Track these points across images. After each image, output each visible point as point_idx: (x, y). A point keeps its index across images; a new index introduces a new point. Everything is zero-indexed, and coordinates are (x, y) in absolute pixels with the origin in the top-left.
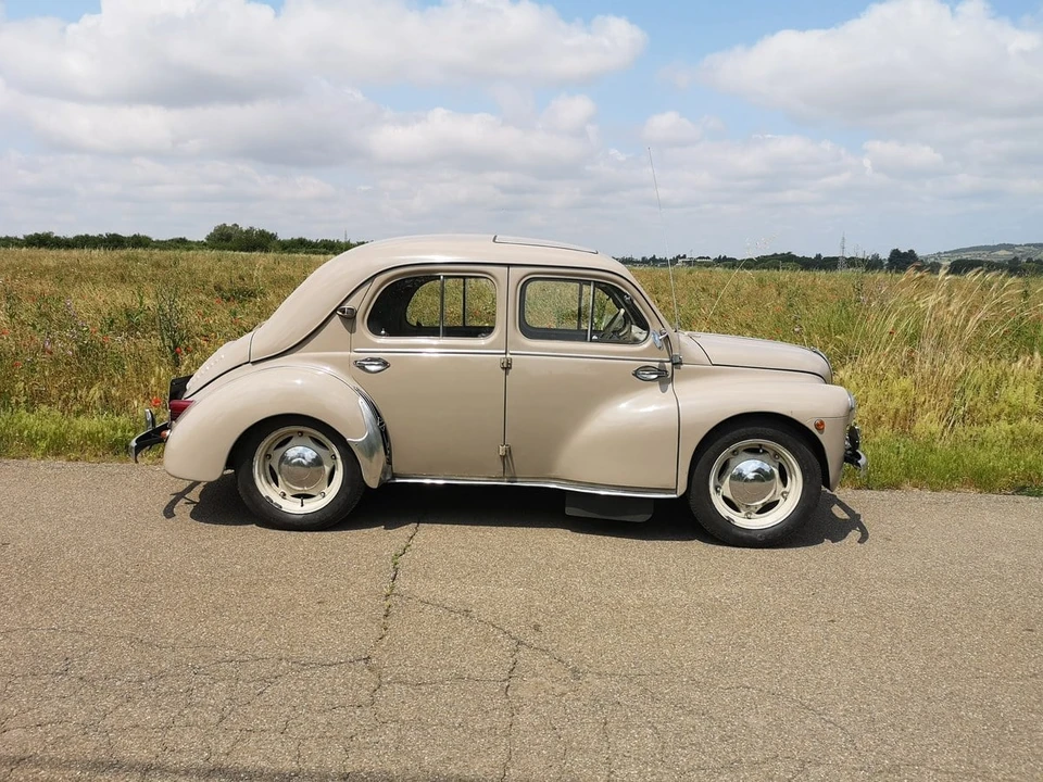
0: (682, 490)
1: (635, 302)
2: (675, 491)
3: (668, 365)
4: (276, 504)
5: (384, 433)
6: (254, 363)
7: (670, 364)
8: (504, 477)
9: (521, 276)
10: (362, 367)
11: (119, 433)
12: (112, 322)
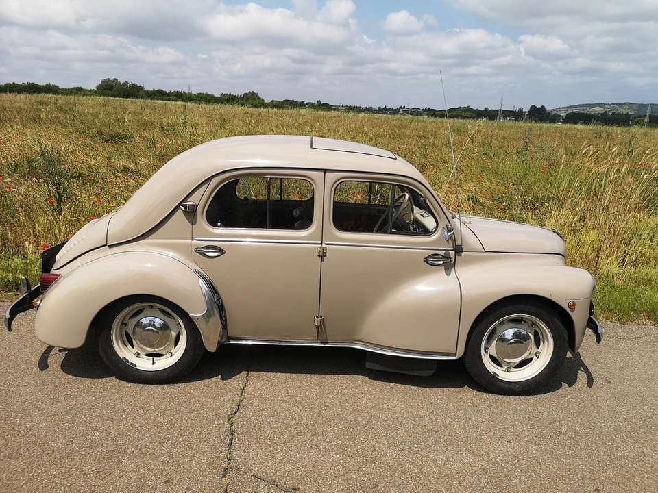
0: (460, 353)
1: (427, 202)
2: (455, 354)
3: (452, 253)
4: (131, 363)
5: (221, 308)
6: (111, 246)
7: (453, 252)
8: (318, 340)
9: (334, 180)
10: (203, 254)
11: (10, 276)
12: (17, 166)
